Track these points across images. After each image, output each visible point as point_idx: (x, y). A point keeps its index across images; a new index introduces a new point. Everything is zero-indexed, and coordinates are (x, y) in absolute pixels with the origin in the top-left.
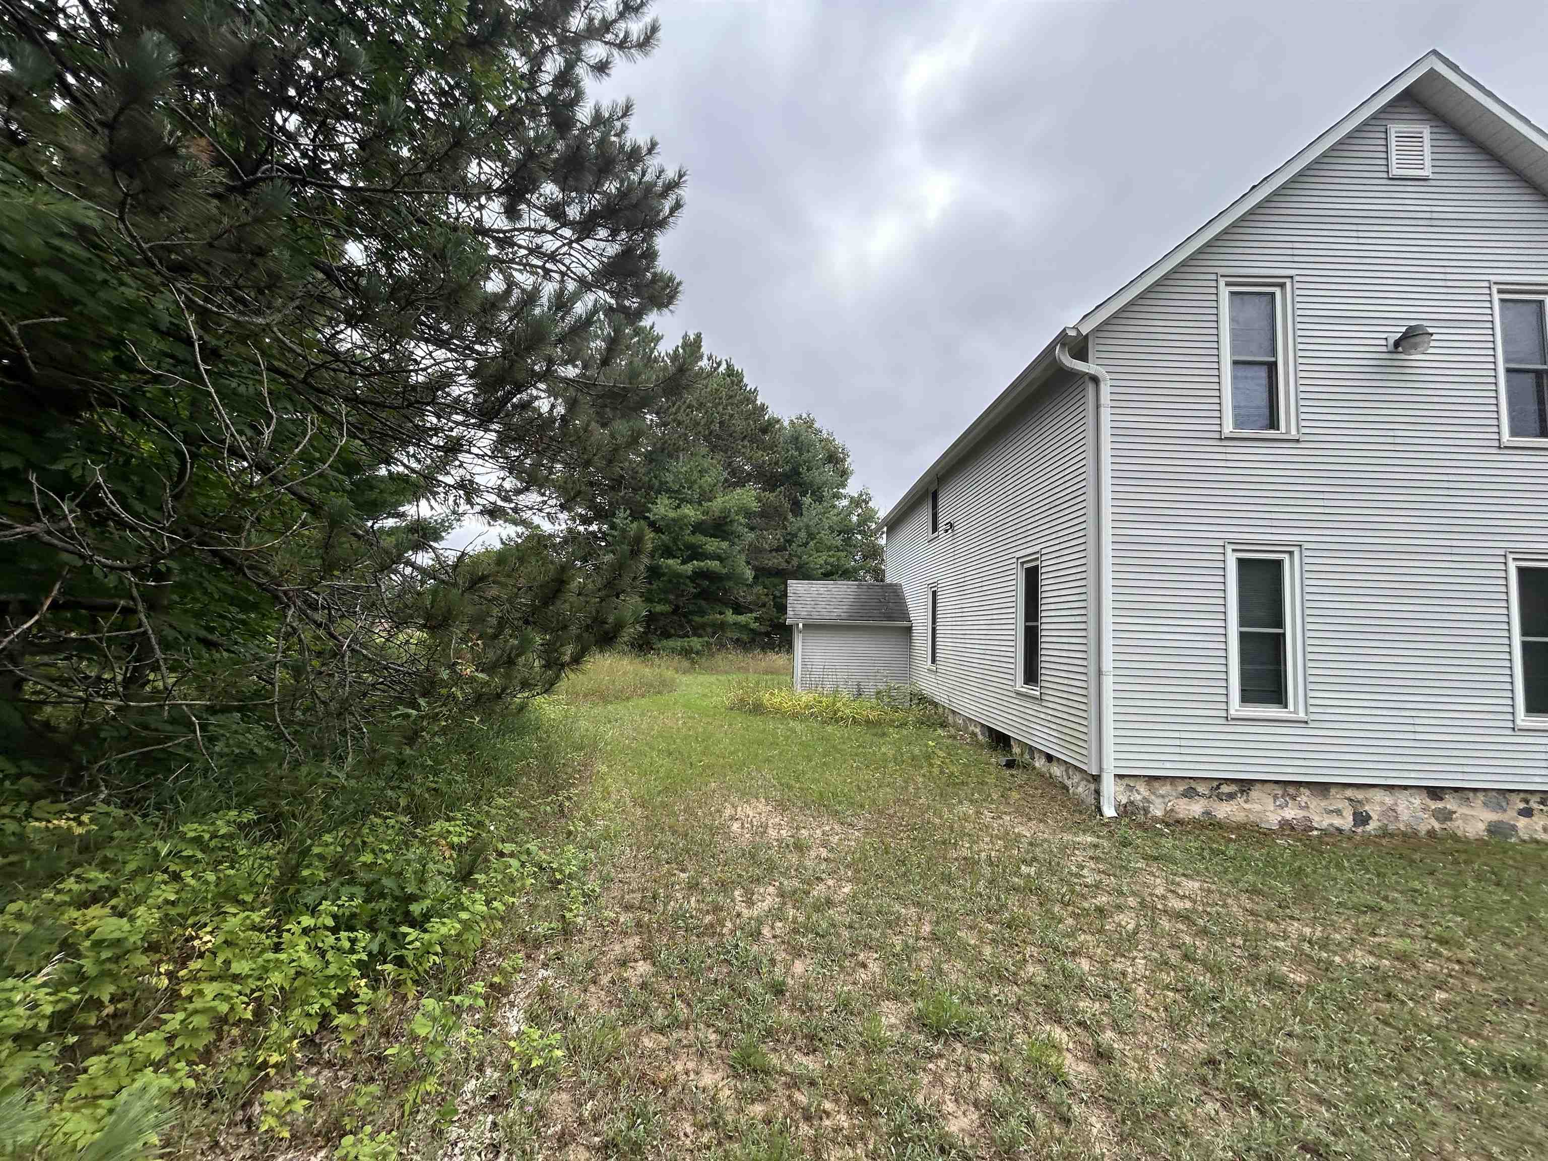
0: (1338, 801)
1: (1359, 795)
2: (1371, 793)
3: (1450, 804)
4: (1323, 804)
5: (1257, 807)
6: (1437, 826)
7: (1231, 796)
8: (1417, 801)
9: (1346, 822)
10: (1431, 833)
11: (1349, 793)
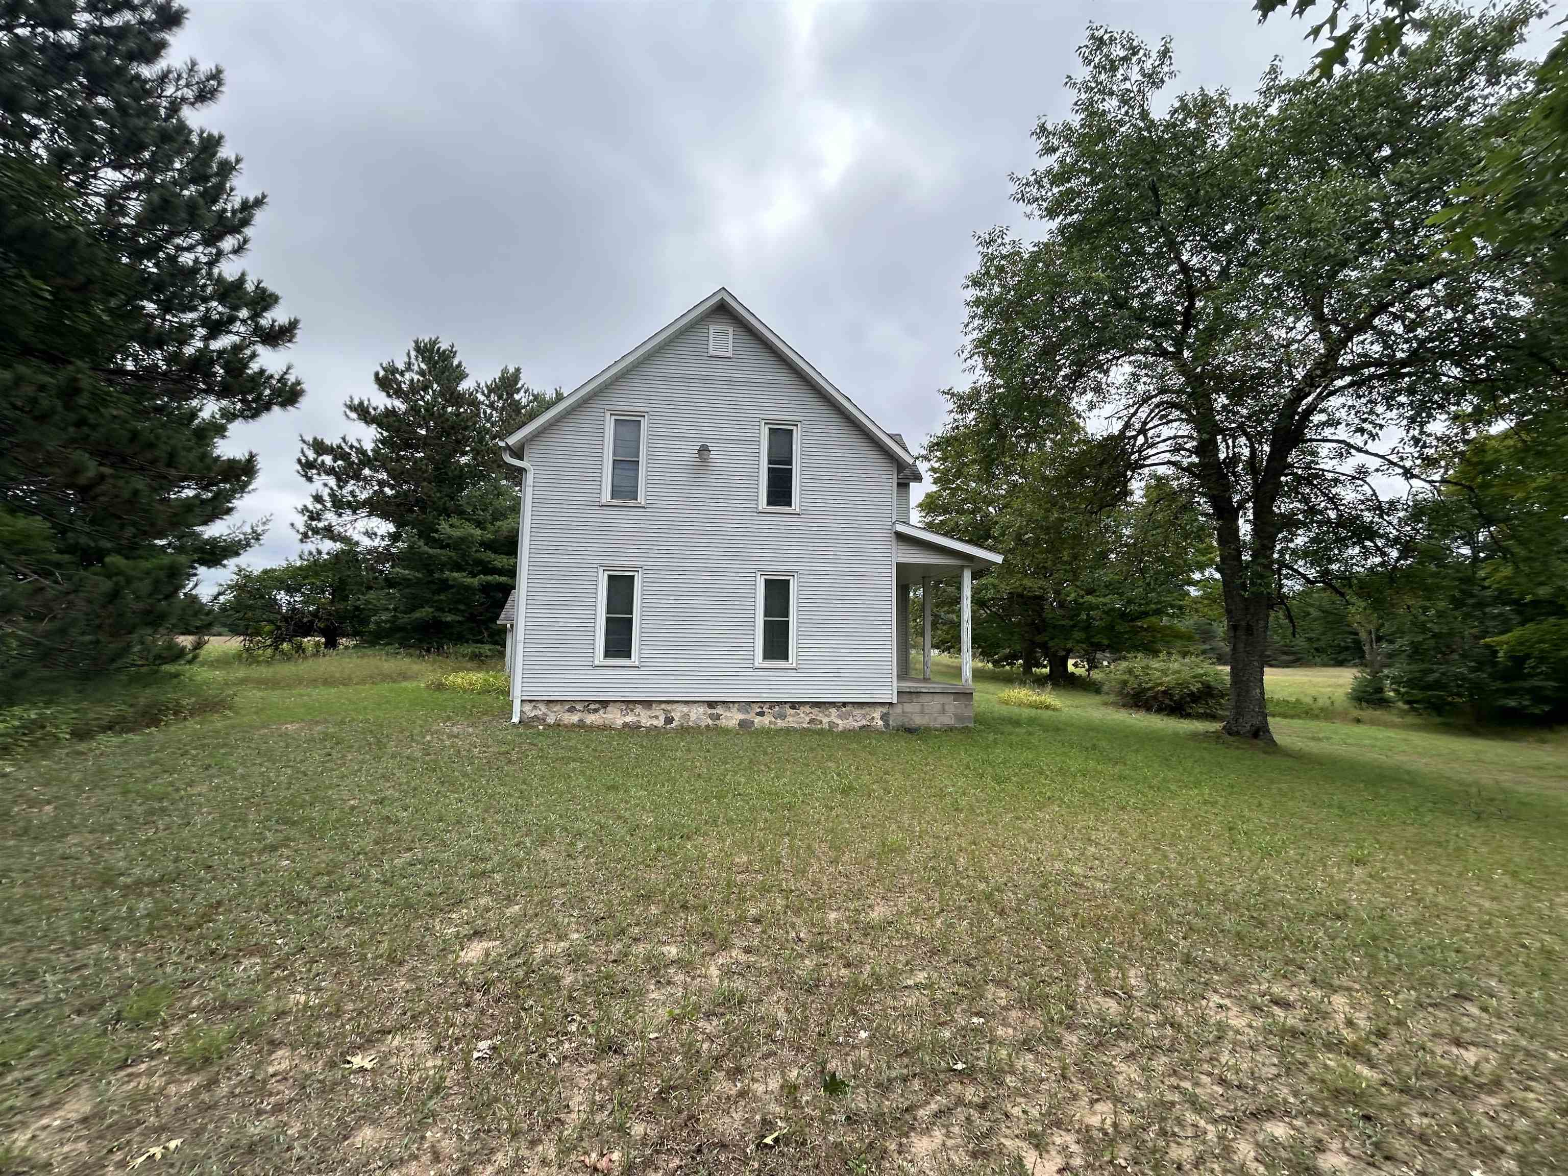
0: (657, 711)
1: (669, 707)
2: (675, 706)
3: (719, 710)
4: (649, 713)
5: (610, 716)
6: (711, 722)
7: (596, 711)
8: (701, 709)
9: (660, 722)
10: (708, 726)
11: (663, 706)
